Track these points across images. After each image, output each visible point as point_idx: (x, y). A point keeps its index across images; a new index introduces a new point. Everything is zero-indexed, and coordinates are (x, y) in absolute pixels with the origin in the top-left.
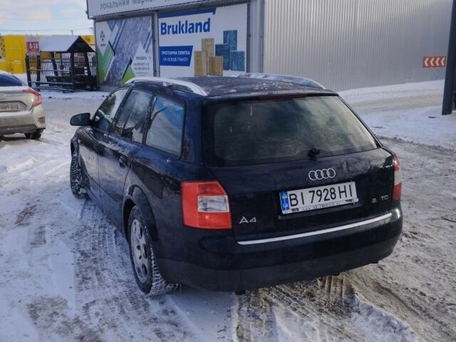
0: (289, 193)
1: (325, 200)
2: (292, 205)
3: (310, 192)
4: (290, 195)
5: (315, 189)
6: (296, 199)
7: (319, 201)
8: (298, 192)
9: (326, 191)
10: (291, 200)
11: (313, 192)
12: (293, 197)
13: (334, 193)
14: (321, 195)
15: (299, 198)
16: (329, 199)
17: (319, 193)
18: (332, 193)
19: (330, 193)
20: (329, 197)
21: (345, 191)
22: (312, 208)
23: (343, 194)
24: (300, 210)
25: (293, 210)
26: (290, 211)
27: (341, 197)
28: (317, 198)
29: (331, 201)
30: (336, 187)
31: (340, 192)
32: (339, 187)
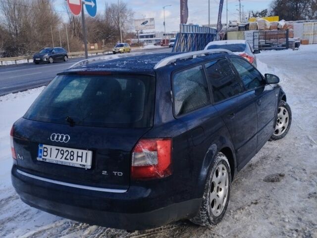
0: (44, 146)
1: (66, 159)
2: (44, 156)
3: (57, 149)
4: (45, 148)
5: (61, 148)
6: (46, 152)
7: (61, 158)
8: (49, 147)
9: (67, 152)
11: (59, 150)
12: (45, 150)
13: (73, 156)
14: (63, 154)
15: (49, 152)
16: (68, 159)
17: (62, 152)
18: (71, 155)
19: (69, 155)
20: (68, 157)
21: (82, 157)
22: (54, 162)
23: (80, 159)
24: (47, 161)
25: (43, 159)
26: (41, 160)
27: (77, 161)
28: (60, 156)
29: (69, 161)
30: (75, 151)
31: (78, 156)
32: (78, 152)
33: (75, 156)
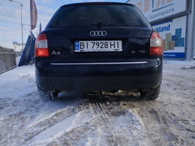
0: (80, 42)
1: (101, 48)
2: (81, 48)
3: (92, 43)
4: (80, 43)
5: (96, 42)
6: (83, 45)
7: (97, 48)
8: (85, 42)
9: (102, 44)
10: (81, 45)
11: (94, 43)
12: (82, 44)
13: (107, 45)
14: (99, 45)
15: (85, 45)
16: (103, 48)
17: (98, 44)
18: (105, 45)
19: (104, 45)
21: (114, 45)
22: (92, 51)
23: (113, 47)
24: (85, 51)
25: (81, 50)
26: (79, 51)
27: (111, 48)
28: (96, 46)
29: (105, 48)
30: (109, 42)
31: (111, 45)
32: (111, 42)
33: (109, 45)
